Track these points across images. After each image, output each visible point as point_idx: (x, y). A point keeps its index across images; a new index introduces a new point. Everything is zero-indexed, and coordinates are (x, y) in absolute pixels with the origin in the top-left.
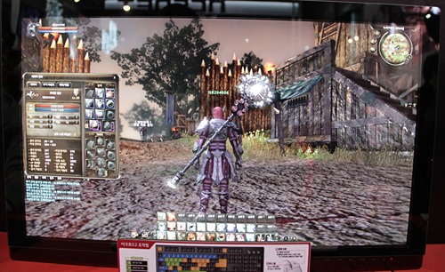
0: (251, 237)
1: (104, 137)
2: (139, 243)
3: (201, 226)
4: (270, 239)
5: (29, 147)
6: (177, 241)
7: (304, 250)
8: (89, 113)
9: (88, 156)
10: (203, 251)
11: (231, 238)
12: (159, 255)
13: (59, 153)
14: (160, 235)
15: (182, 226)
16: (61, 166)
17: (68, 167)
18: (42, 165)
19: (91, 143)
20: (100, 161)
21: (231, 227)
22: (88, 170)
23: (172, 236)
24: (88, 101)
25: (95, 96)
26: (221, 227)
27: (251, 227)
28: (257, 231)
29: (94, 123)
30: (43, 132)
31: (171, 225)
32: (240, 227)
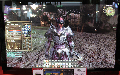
0: (70, 66)
1: (28, 39)
2: (38, 69)
3: (56, 64)
4: (75, 67)
5: (7, 42)
6: (49, 68)
7: (85, 70)
8: (23, 32)
9: (23, 44)
10: (56, 70)
11: (64, 67)
12: (44, 72)
13: (15, 44)
14: (44, 66)
15: (50, 63)
16: (16, 47)
17: (18, 48)
18: (11, 47)
19: (24, 41)
20: (27, 46)
21: (64, 64)
22: (24, 48)
23: (48, 66)
24: (23, 29)
25: (25, 27)
26: (61, 64)
27: (70, 64)
28: (72, 64)
29: (25, 35)
30: (11, 38)
31: (47, 63)
32: (67, 64)
